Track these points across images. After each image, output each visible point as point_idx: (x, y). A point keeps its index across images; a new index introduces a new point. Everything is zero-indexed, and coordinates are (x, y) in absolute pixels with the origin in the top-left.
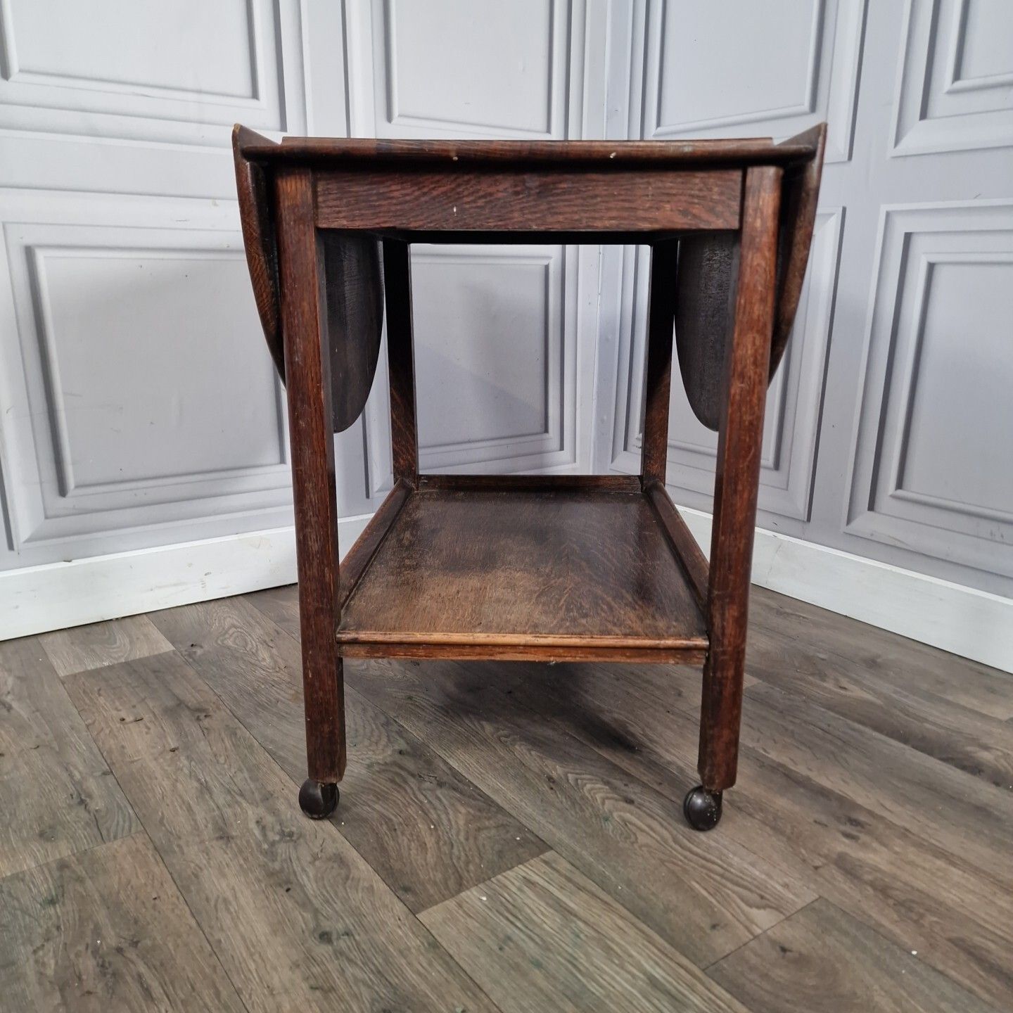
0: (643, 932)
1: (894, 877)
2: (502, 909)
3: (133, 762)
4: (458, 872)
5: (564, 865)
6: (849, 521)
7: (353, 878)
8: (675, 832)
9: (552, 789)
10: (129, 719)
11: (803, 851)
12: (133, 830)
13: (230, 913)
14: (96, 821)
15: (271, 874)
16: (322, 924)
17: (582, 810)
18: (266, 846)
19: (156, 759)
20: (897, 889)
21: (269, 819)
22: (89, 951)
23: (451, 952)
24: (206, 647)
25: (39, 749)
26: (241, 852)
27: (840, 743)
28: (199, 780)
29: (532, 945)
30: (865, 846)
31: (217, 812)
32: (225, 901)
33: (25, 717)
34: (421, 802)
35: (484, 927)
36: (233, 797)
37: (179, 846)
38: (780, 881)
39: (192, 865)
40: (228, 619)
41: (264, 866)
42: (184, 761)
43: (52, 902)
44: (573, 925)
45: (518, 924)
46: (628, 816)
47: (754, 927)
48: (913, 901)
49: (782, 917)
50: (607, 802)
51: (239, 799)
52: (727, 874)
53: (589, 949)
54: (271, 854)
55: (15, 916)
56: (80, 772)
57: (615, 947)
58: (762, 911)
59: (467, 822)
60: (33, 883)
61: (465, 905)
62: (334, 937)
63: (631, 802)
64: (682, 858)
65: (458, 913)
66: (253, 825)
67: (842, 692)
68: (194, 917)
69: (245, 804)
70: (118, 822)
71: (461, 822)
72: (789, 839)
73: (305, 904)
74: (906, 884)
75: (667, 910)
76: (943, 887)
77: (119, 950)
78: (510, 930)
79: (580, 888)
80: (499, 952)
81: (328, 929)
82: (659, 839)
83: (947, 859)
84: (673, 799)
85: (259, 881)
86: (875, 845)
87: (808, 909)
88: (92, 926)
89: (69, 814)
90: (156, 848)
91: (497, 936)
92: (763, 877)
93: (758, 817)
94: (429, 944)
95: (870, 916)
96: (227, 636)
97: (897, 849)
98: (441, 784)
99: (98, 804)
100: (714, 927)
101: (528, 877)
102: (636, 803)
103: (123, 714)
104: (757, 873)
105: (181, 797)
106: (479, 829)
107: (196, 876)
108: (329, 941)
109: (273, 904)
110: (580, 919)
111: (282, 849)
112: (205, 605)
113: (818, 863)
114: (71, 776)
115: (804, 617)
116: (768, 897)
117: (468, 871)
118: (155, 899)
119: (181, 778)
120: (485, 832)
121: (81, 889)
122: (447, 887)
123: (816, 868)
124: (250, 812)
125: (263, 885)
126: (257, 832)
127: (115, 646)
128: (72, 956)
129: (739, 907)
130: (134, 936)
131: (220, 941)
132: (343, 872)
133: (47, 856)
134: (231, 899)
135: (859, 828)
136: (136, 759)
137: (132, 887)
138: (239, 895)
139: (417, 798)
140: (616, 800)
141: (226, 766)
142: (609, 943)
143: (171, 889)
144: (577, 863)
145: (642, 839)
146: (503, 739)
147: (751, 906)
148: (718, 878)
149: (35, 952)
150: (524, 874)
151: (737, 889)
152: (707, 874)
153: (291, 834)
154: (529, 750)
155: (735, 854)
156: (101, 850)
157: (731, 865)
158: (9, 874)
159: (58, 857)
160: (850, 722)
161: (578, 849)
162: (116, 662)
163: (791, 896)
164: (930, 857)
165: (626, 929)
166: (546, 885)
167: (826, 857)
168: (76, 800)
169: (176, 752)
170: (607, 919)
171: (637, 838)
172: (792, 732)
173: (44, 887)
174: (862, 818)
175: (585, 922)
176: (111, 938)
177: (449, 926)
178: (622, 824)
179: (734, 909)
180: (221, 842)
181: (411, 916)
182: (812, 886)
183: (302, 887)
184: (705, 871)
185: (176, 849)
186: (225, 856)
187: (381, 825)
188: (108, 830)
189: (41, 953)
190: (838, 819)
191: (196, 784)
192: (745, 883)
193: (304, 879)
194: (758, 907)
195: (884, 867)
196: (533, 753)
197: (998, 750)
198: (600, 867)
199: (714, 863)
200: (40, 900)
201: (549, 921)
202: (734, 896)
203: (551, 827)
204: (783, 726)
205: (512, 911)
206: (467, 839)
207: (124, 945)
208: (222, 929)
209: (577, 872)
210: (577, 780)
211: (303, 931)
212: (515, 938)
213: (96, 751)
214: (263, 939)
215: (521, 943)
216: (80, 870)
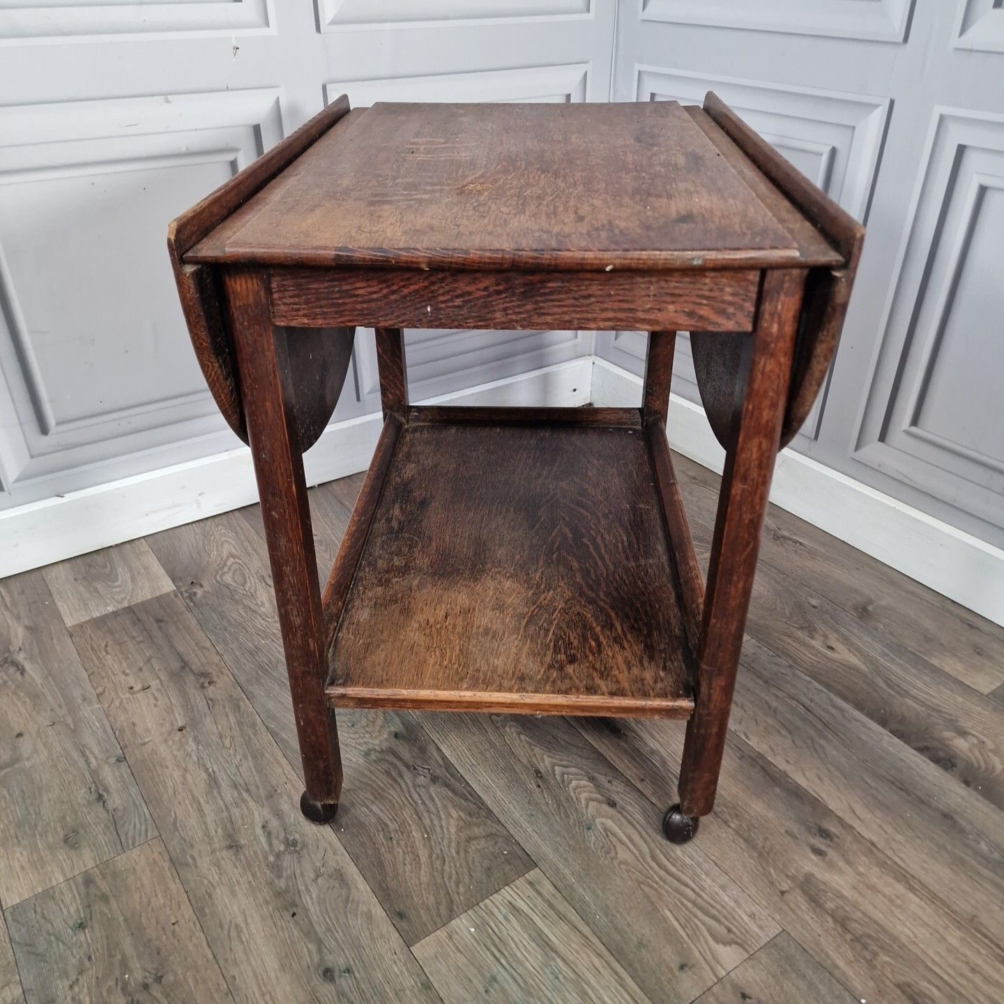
0: (617, 974)
1: (856, 906)
2: (489, 943)
3: (144, 744)
4: (449, 894)
5: (547, 888)
6: (857, 448)
7: (353, 900)
8: (653, 845)
9: (539, 786)
10: (138, 687)
11: (773, 872)
12: (149, 837)
13: (242, 942)
14: (115, 823)
15: (278, 894)
16: (325, 958)
17: (568, 816)
18: (271, 859)
19: (166, 741)
20: (856, 921)
21: (274, 824)
22: (119, 987)
23: (441, 995)
24: (205, 584)
25: (55, 725)
26: (249, 865)
27: (820, 726)
28: (207, 770)
29: (515, 987)
30: (831, 865)
31: (225, 814)
32: (237, 926)
33: (39, 682)
34: (416, 802)
35: (472, 964)
36: (240, 794)
37: (193, 857)
38: (747, 909)
39: (206, 882)
40: (226, 545)
41: (271, 884)
42: (192, 746)
43: (82, 926)
44: (552, 963)
45: (503, 961)
46: (609, 823)
47: (720, 968)
48: (870, 937)
49: (746, 956)
50: (591, 804)
51: (245, 795)
52: (699, 901)
53: (567, 994)
54: (276, 868)
55: (50, 942)
56: (96, 758)
57: (590, 992)
58: (728, 948)
59: (460, 830)
60: (63, 901)
61: (455, 936)
62: (336, 974)
63: (612, 804)
64: (657, 879)
65: (448, 945)
66: (259, 831)
67: (829, 653)
68: (210, 947)
69: (251, 804)
70: (135, 825)
71: (453, 830)
72: (760, 855)
73: (310, 933)
74: (865, 914)
75: (640, 945)
76: (899, 919)
77: (146, 987)
78: (496, 969)
79: (562, 917)
80: (484, 994)
81: (330, 965)
82: (637, 854)
83: (907, 883)
84: (654, 801)
85: (267, 903)
86: (841, 864)
87: (772, 944)
88: (119, 957)
89: (89, 813)
90: (171, 859)
91: (482, 975)
92: (732, 904)
93: (732, 825)
94: (422, 984)
95: (827, 955)
96: (226, 569)
97: (861, 869)
98: (434, 779)
99: (115, 801)
100: (682, 967)
101: (513, 902)
102: (618, 807)
103: (131, 680)
104: (726, 899)
105: (191, 791)
106: (469, 839)
107: (210, 896)
108: (332, 980)
109: (281, 933)
110: (559, 956)
111: (287, 860)
112: (201, 524)
113: (785, 887)
114: (88, 763)
115: (801, 544)
116: (735, 930)
117: (458, 893)
118: (174, 924)
119: (190, 767)
120: (474, 842)
121: (106, 910)
122: (439, 915)
123: (783, 893)
124: (256, 814)
125: (271, 908)
126: (263, 839)
127: (116, 584)
128: (105, 994)
129: (706, 942)
130: (157, 969)
131: (234, 978)
132: (344, 892)
133: (73, 868)
134: (243, 925)
135: (828, 842)
136: (147, 740)
137: (153, 910)
138: (249, 920)
139: (411, 797)
140: (600, 802)
141: (231, 751)
142: (585, 986)
143: (188, 912)
144: (559, 884)
145: (622, 854)
146: (494, 717)
147: (717, 941)
148: (689, 905)
149: (71, 987)
150: (510, 899)
151: (706, 919)
152: (679, 900)
153: (295, 843)
154: (519, 734)
155: (707, 875)
156: (121, 861)
157: (702, 888)
158: (40, 890)
159: (83, 869)
160: (832, 696)
161: (561, 866)
162: (120, 607)
163: (756, 929)
164: (892, 881)
165: (601, 970)
166: (529, 912)
167: (793, 878)
168: (94, 796)
169: (184, 731)
170: (584, 956)
171: (616, 853)
172: (775, 710)
173: (72, 907)
174: (833, 828)
175: (564, 960)
176: (137, 974)
177: (439, 961)
178: (604, 834)
179: (701, 945)
180: (231, 852)
181: (406, 948)
182: (777, 917)
183: (306, 910)
184: (678, 896)
185: (190, 861)
186: (235, 870)
187: (378, 831)
188: (126, 835)
189: (76, 989)
190: (809, 829)
191: (204, 776)
192: (715, 912)
193: (307, 900)
194: (724, 944)
195: (848, 893)
196: (523, 737)
197: (974, 736)
198: (581, 890)
199: (687, 885)
200: (71, 923)
201: (532, 959)
202: (702, 928)
203: (536, 836)
204: (767, 702)
205: (496, 945)
206: (458, 853)
207: (150, 980)
208: (235, 963)
209: (558, 895)
210: (563, 774)
211: (308, 967)
212: (500, 978)
213: (110, 731)
214: (272, 975)
215: (505, 985)
216: (104, 886)
